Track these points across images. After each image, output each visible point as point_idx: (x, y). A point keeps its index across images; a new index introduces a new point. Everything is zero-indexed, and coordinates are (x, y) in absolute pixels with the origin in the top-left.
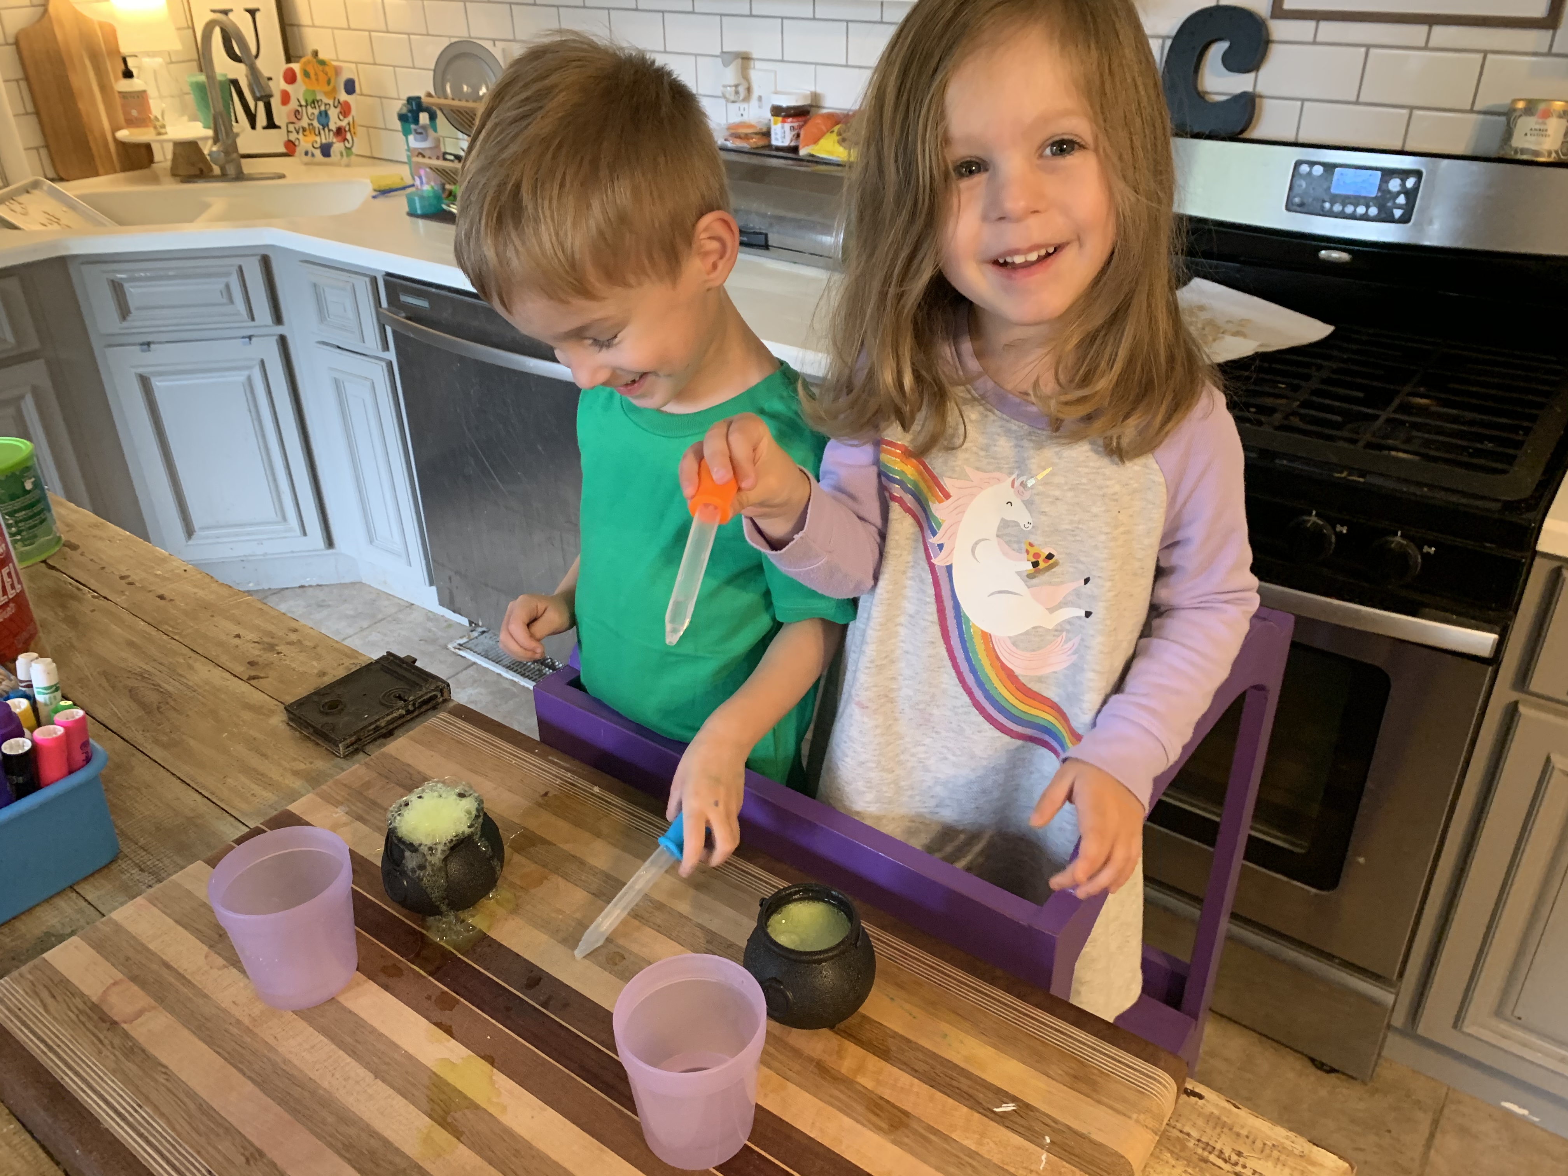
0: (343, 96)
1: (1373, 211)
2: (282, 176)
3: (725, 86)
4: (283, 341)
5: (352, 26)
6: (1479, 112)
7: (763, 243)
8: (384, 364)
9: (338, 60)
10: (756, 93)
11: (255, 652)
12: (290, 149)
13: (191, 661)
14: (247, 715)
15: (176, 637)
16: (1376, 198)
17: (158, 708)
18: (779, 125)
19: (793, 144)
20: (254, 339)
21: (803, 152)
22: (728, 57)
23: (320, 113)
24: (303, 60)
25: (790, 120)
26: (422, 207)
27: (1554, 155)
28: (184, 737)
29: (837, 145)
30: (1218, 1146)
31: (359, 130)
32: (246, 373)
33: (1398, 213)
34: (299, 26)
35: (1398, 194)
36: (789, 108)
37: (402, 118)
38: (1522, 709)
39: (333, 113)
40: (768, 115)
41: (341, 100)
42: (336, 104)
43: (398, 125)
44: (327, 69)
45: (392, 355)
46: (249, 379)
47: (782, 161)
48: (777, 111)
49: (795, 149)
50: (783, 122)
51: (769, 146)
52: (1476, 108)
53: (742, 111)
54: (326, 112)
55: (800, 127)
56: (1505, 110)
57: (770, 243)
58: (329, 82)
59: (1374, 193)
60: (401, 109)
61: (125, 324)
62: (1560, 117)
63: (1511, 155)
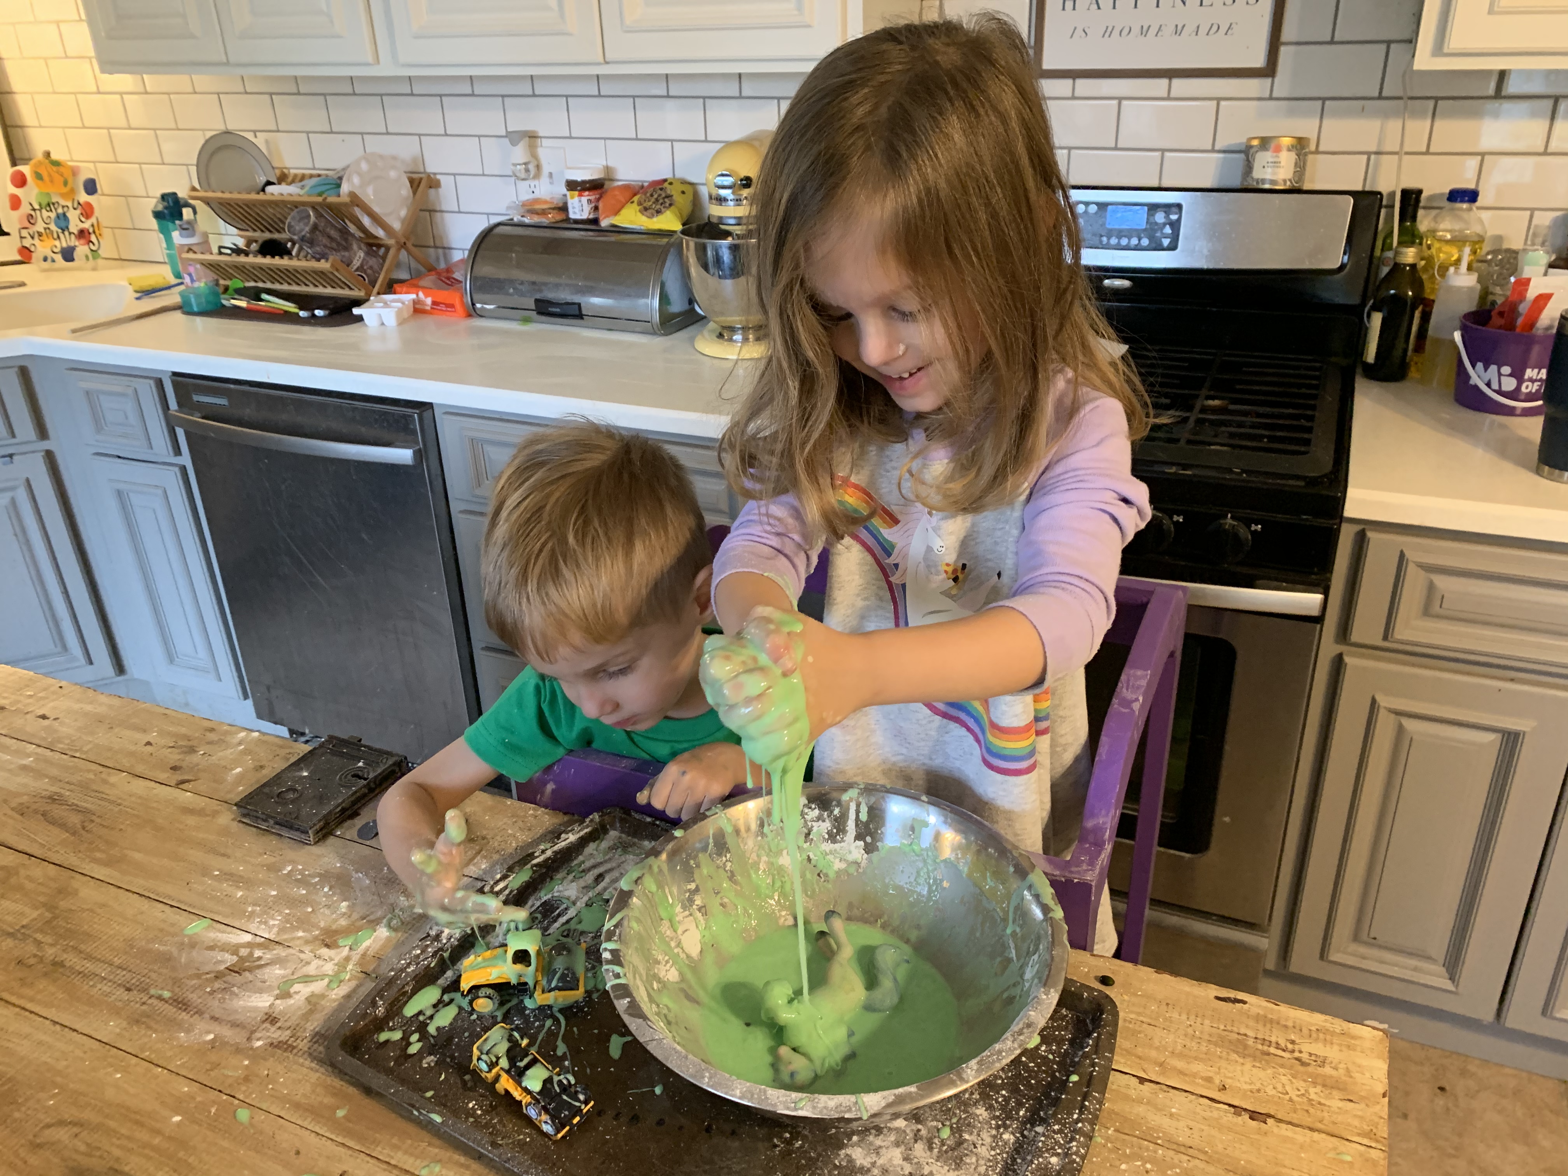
0: (83, 197)
1: (1145, 242)
2: (22, 284)
3: (515, 165)
4: (49, 456)
5: (86, 125)
6: (1219, 151)
7: (577, 313)
8: (177, 469)
9: (72, 161)
10: (546, 170)
11: (174, 757)
12: (26, 255)
13: (103, 776)
14: (191, 820)
15: (77, 755)
16: (1145, 230)
17: (84, 828)
18: (576, 199)
19: (591, 216)
20: (15, 457)
21: (604, 223)
22: (514, 137)
23: (58, 216)
24: (32, 162)
25: (587, 193)
26: (198, 305)
27: (1288, 183)
28: (126, 852)
29: (639, 214)
30: (1273, 1039)
31: (106, 232)
32: (9, 494)
33: (1166, 242)
34: (22, 127)
35: (1164, 225)
36: (584, 182)
37: (158, 215)
38: (1347, 659)
39: (73, 216)
40: (564, 190)
41: (81, 202)
42: (76, 205)
43: (154, 223)
44: (62, 169)
45: (186, 459)
46: (13, 502)
47: (582, 233)
48: (572, 185)
49: (595, 221)
50: (580, 195)
51: (568, 220)
52: (1217, 148)
53: (533, 189)
54: (64, 214)
55: (598, 200)
56: (1243, 148)
57: (584, 312)
58: (66, 183)
59: (1144, 226)
60: (156, 206)
62: (1289, 150)
63: (1254, 185)
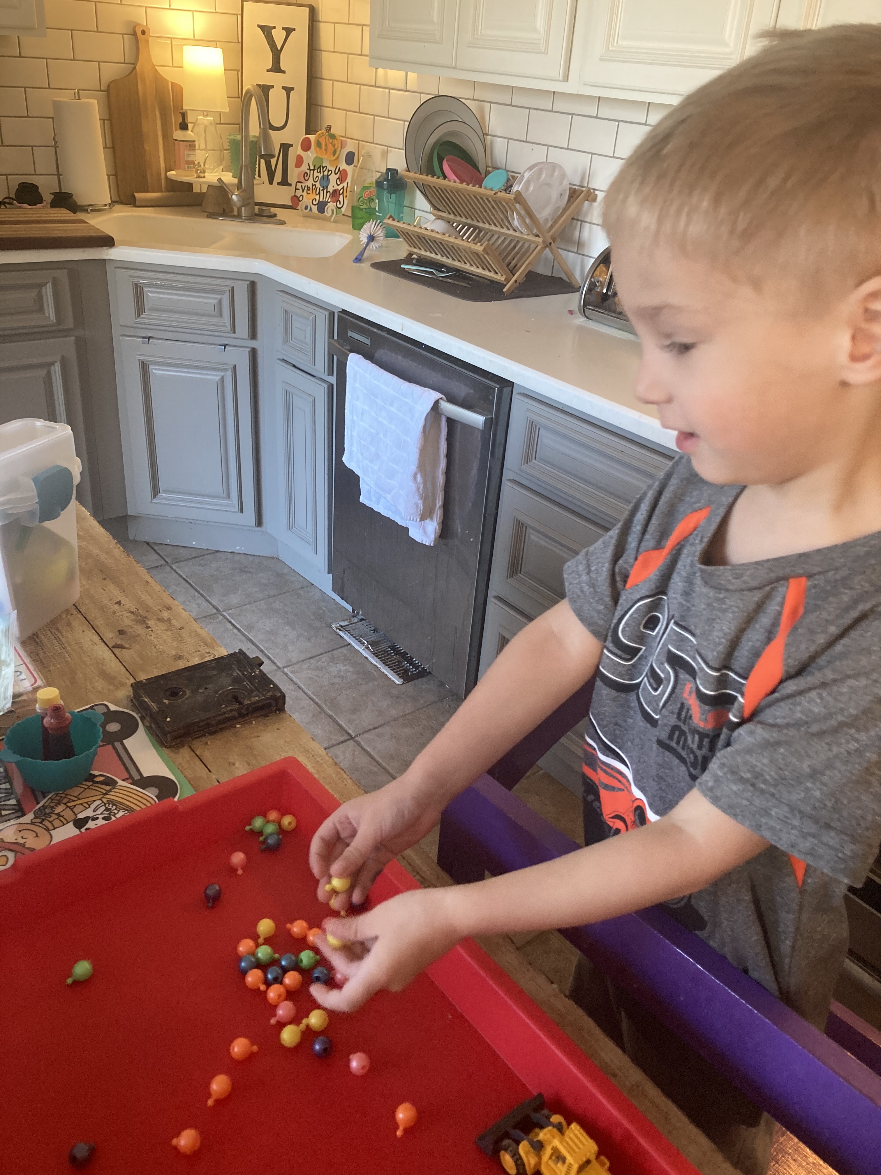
0: (343, 166)
2: (283, 223)
4: (253, 354)
5: (361, 110)
8: (326, 386)
9: (345, 136)
11: (127, 621)
12: (295, 203)
13: (71, 619)
14: (99, 683)
20: (228, 348)
23: (323, 177)
24: (319, 133)
32: (222, 374)
34: (321, 106)
39: (333, 178)
41: (341, 169)
42: (337, 171)
44: (335, 142)
45: (334, 380)
46: (222, 380)
54: (328, 177)
61: (139, 320)
